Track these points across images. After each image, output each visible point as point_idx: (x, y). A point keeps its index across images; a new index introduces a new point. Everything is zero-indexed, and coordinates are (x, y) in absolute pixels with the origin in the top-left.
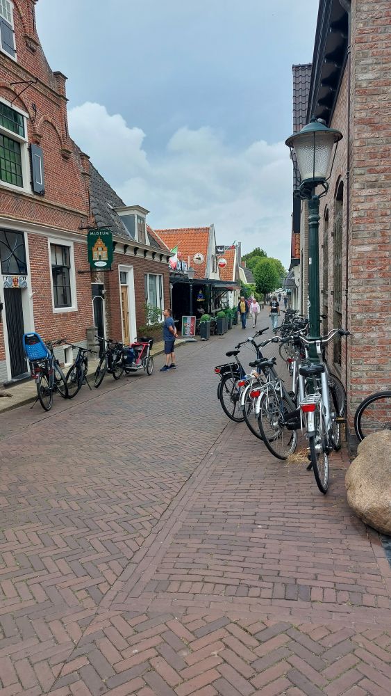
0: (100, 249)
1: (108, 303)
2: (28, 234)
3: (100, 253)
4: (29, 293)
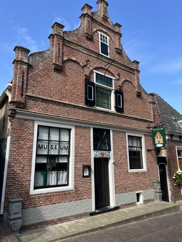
0: (159, 137)
1: (169, 167)
2: (113, 131)
3: (159, 140)
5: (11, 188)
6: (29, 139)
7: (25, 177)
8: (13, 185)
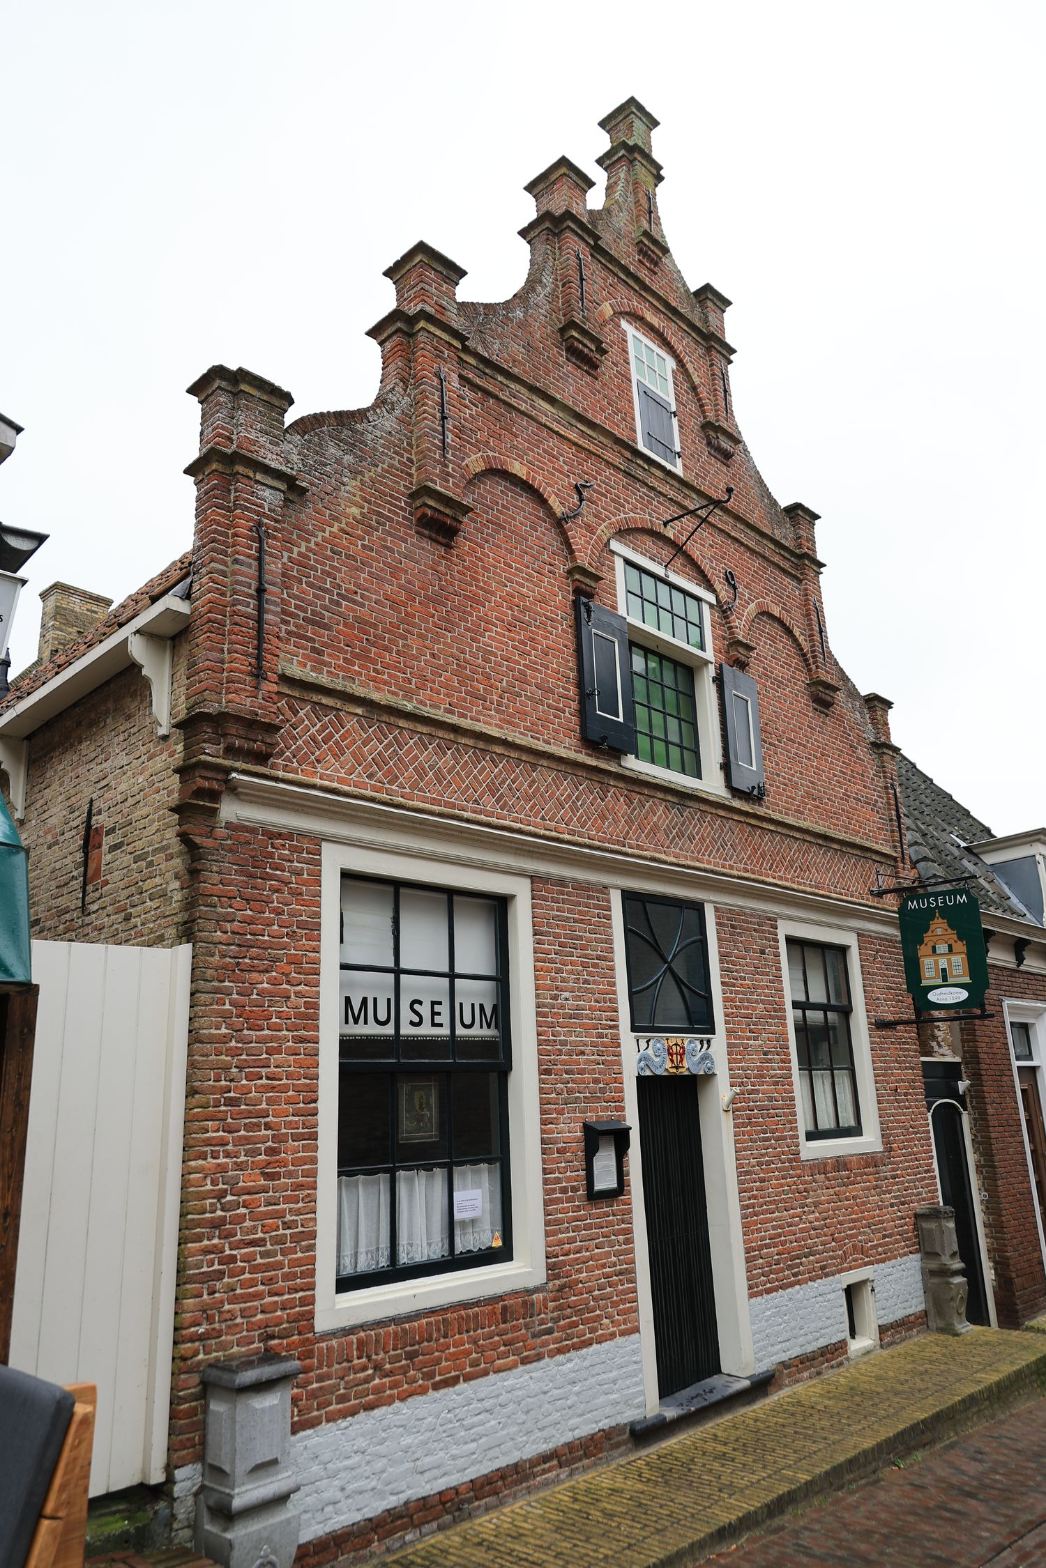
0: (942, 948)
1: (981, 1123)
2: (717, 910)
3: (943, 963)
4: (722, 1091)
5: (212, 1293)
7: (288, 1218)
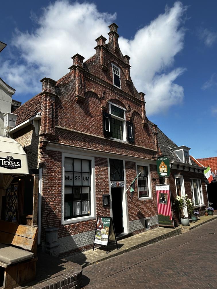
0: (163, 167)
2: (125, 161)
4: (125, 190)
5: (46, 218)
6: (58, 171)
7: (57, 208)
8: (47, 216)
